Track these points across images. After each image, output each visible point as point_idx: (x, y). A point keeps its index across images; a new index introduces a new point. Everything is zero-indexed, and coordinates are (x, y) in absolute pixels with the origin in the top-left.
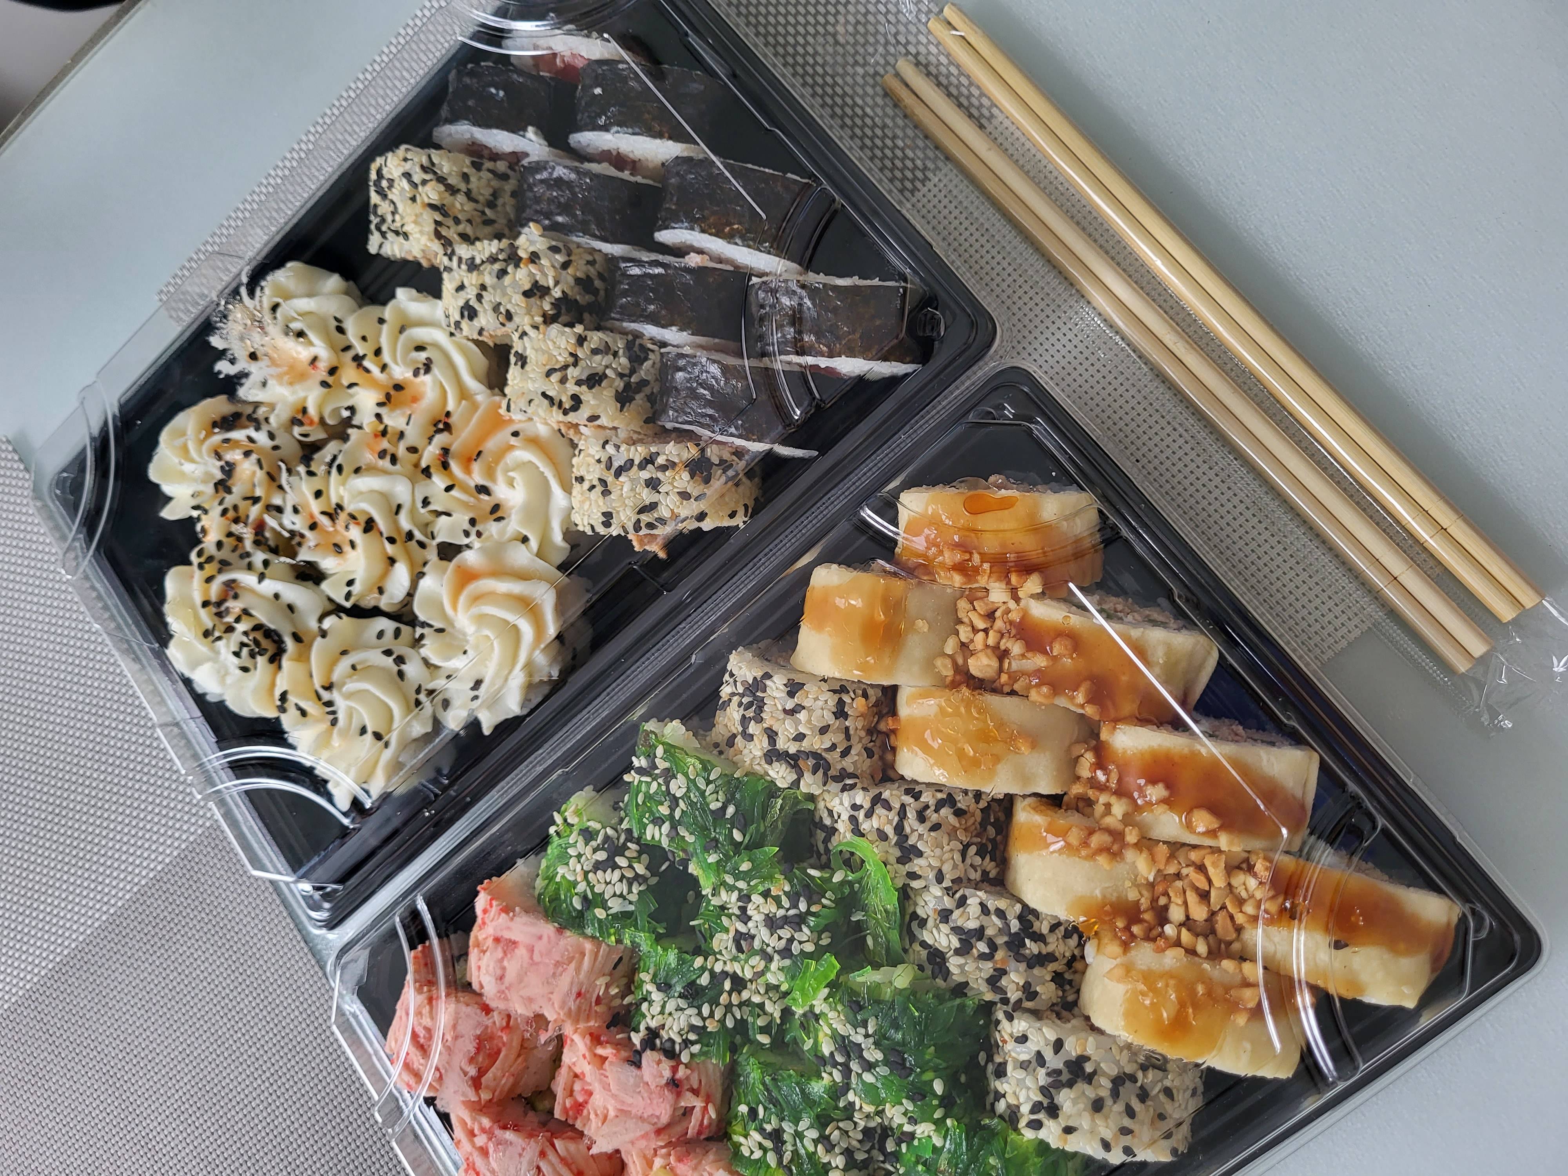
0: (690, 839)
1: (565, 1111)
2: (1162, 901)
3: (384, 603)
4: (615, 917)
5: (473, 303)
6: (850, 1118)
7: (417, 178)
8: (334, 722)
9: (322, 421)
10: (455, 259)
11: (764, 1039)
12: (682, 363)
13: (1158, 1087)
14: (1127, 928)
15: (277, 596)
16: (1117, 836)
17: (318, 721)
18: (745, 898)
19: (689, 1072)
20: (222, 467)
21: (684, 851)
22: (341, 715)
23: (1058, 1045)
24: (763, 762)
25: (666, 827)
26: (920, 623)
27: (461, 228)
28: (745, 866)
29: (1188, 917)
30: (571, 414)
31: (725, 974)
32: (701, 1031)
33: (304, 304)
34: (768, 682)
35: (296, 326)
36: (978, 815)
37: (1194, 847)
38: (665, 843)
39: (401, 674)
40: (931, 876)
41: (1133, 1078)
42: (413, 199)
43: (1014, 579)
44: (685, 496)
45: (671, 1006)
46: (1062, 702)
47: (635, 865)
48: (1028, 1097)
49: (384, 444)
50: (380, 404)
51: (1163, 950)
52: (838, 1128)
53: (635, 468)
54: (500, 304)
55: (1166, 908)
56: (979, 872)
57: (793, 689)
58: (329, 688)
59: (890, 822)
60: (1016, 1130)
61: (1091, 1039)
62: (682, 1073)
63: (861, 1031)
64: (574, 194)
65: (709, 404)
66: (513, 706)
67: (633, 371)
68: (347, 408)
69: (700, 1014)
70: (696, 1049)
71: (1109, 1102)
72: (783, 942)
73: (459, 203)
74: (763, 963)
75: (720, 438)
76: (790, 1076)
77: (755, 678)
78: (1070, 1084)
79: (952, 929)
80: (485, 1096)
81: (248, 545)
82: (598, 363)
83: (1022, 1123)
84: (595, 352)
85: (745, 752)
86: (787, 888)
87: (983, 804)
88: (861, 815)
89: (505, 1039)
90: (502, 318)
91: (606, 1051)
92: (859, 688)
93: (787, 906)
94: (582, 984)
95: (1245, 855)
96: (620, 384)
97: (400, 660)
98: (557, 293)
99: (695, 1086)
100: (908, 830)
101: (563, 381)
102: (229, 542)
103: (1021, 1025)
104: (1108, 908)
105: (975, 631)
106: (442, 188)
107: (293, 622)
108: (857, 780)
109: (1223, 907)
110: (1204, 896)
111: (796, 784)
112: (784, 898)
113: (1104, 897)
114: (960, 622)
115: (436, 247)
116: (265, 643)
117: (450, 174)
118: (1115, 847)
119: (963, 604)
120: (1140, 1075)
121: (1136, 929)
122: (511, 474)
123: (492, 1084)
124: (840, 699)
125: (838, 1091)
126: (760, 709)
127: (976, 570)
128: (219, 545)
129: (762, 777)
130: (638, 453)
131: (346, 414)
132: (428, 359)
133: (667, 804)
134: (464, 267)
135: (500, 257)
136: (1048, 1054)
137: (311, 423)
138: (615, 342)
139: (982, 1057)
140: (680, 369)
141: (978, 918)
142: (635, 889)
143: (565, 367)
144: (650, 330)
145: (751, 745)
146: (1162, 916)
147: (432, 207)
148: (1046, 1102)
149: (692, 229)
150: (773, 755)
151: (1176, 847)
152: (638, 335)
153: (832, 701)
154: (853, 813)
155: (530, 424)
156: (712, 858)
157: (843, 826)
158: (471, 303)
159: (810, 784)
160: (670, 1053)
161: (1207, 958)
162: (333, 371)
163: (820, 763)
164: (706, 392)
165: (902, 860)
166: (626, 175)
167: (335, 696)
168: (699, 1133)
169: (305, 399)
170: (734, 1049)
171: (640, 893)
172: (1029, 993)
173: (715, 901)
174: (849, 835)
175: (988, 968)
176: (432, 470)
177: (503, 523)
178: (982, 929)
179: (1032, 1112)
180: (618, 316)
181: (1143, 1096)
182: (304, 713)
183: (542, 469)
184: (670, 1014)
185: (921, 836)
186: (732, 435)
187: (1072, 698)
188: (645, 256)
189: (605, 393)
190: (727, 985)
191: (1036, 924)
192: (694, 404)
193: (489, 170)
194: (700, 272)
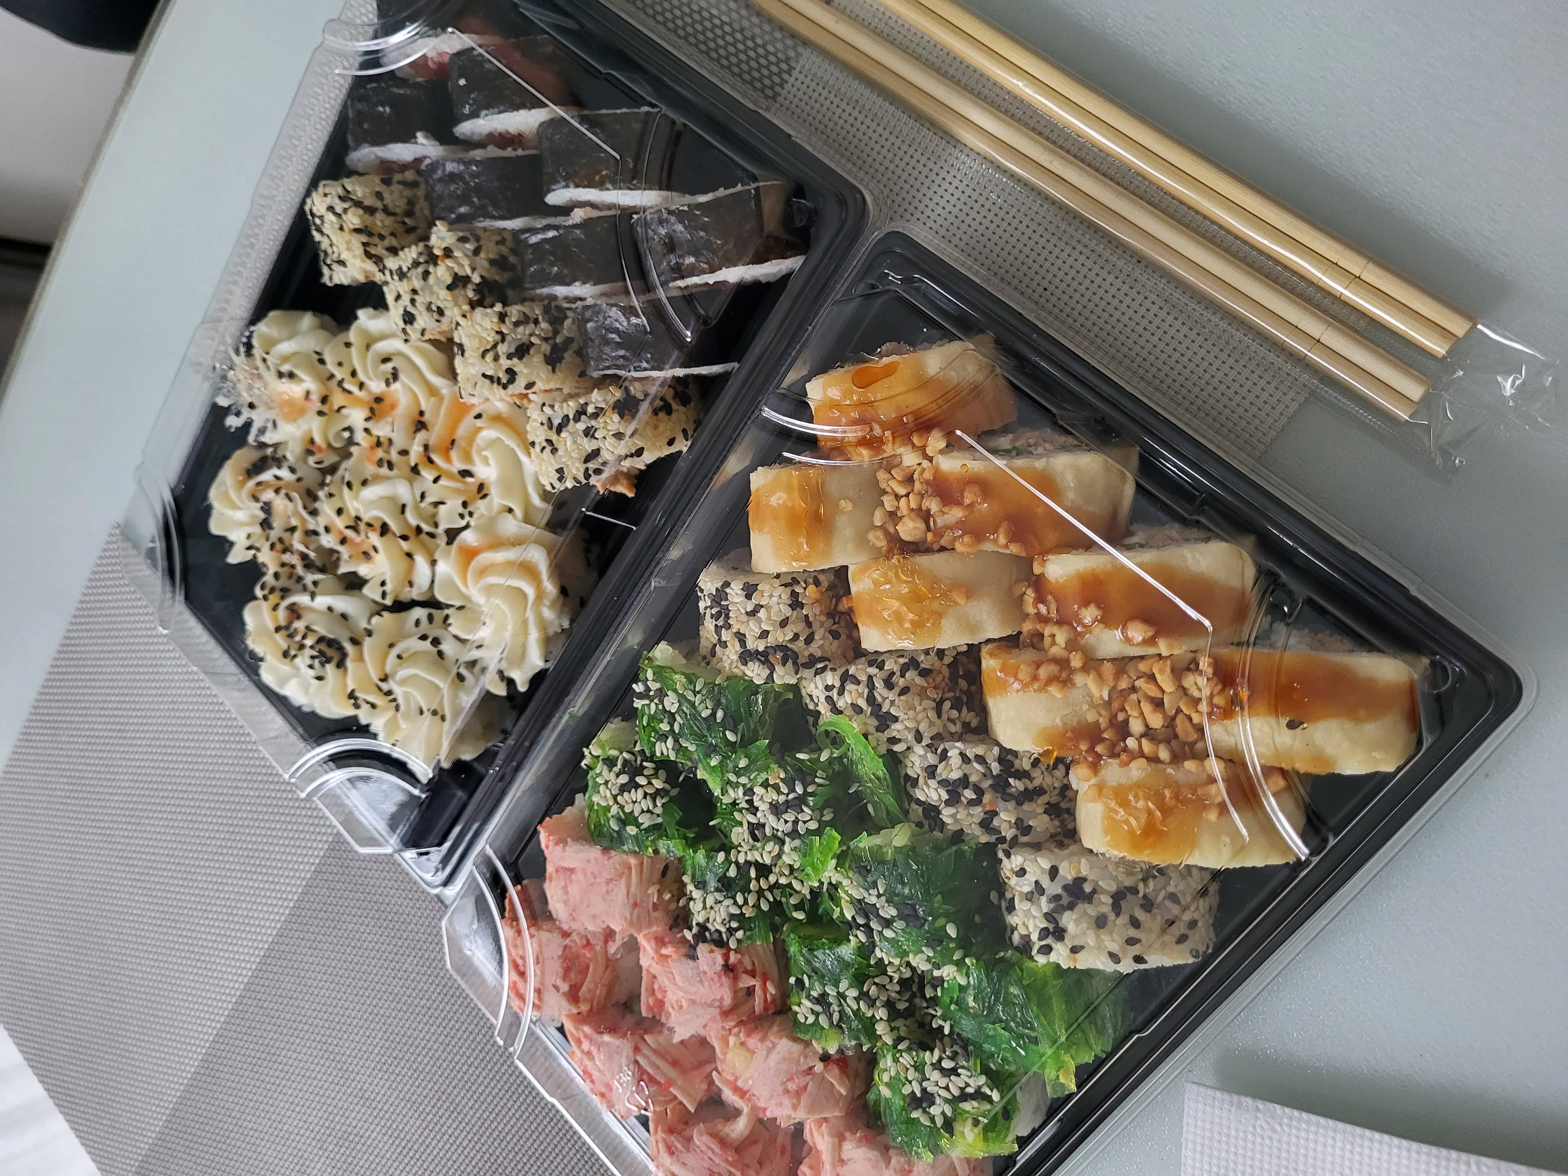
0: (692, 748)
1: (650, 1008)
2: (1121, 717)
3: (415, 594)
4: (647, 830)
5: (410, 309)
6: (885, 973)
7: (339, 210)
8: (397, 708)
9: (330, 446)
10: (387, 272)
11: (800, 916)
12: (588, 314)
13: (1162, 894)
14: (1091, 750)
15: (330, 609)
16: (1063, 663)
17: (386, 709)
18: (749, 792)
19: (739, 956)
20: (262, 508)
21: (690, 759)
22: (400, 701)
23: (1054, 872)
24: (739, 664)
25: (670, 742)
26: (843, 503)
27: (386, 243)
28: (743, 763)
29: (1147, 726)
30: (511, 387)
31: (748, 863)
32: (740, 918)
33: (286, 347)
34: (728, 590)
35: (285, 368)
36: (946, 672)
37: (1142, 658)
38: (672, 757)
39: (440, 654)
40: (910, 737)
41: (1134, 890)
42: (341, 229)
43: (915, 439)
44: (619, 436)
45: (710, 901)
46: (988, 547)
47: (653, 781)
48: (1036, 926)
49: (380, 453)
50: (367, 419)
51: (1127, 764)
52: (875, 983)
53: (572, 422)
54: (431, 303)
55: (1126, 722)
56: (959, 725)
57: (749, 591)
58: (384, 679)
59: (860, 695)
60: (1031, 958)
61: (1083, 861)
62: (733, 958)
63: (874, 892)
64: (467, 183)
65: (619, 346)
66: (536, 661)
67: (556, 332)
68: (345, 429)
69: (735, 903)
70: (740, 934)
71: (1112, 916)
72: (790, 825)
73: (380, 221)
74: (777, 848)
75: (636, 375)
76: (823, 944)
77: (717, 589)
78: (1071, 907)
79: (939, 783)
80: (584, 1008)
81: (300, 570)
82: (522, 333)
83: (1034, 952)
84: (517, 324)
85: (725, 658)
86: (782, 776)
87: (947, 660)
88: (834, 694)
89: (588, 955)
90: (436, 316)
91: (667, 951)
92: (809, 577)
93: (786, 791)
94: (635, 895)
95: (1192, 655)
96: (546, 348)
97: (436, 642)
98: (476, 279)
99: (749, 968)
100: (879, 699)
101: (496, 358)
102: (283, 571)
103: (1017, 860)
104: (1069, 734)
105: (897, 497)
106: (361, 212)
107: (349, 628)
108: (827, 663)
109: (1179, 711)
110: (1158, 704)
111: (770, 678)
112: (781, 784)
113: (1065, 724)
114: (884, 492)
115: (370, 266)
116: (330, 652)
117: (364, 197)
118: (1064, 675)
119: (882, 475)
120: (1141, 886)
121: (1099, 749)
122: (484, 453)
123: (589, 996)
124: (793, 592)
125: (865, 951)
126: (727, 617)
127: (880, 441)
128: (276, 576)
129: (742, 678)
130: (570, 408)
131: (346, 434)
132: (394, 368)
133: (666, 721)
134: (396, 277)
135: (421, 260)
136: (1045, 882)
137: (320, 450)
138: (533, 310)
139: (994, 896)
140: (589, 321)
141: (960, 768)
142: (659, 803)
143: (495, 346)
144: (560, 291)
145: (727, 651)
146: (1123, 730)
147: (357, 231)
148: (1051, 927)
149: (567, 186)
150: (746, 656)
151: (1122, 664)
152: (554, 298)
153: (785, 594)
154: (827, 694)
155: (488, 404)
156: (714, 762)
157: (823, 708)
158: (408, 309)
159: (783, 676)
160: (720, 943)
161: (1171, 763)
162: (324, 400)
163: (787, 654)
164: (614, 336)
165: (881, 729)
166: (509, 152)
167: (391, 685)
168: (766, 1009)
169: (310, 431)
170: (775, 929)
171: (663, 805)
172: (1023, 828)
173: (726, 800)
174: (829, 714)
175: (978, 812)
176: (420, 468)
177: (488, 498)
178: (966, 777)
179: (1040, 939)
180: (530, 286)
181: (1148, 905)
182: (373, 706)
183: (507, 442)
184: (712, 908)
185: (892, 703)
186: (645, 369)
187: (995, 541)
188: (540, 223)
189: (534, 359)
190: (753, 873)
191: (1017, 763)
192: (607, 350)
193: (399, 183)
194: (586, 224)
